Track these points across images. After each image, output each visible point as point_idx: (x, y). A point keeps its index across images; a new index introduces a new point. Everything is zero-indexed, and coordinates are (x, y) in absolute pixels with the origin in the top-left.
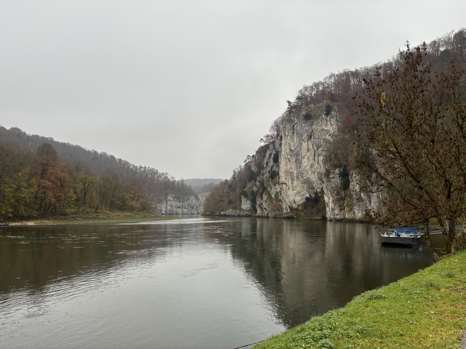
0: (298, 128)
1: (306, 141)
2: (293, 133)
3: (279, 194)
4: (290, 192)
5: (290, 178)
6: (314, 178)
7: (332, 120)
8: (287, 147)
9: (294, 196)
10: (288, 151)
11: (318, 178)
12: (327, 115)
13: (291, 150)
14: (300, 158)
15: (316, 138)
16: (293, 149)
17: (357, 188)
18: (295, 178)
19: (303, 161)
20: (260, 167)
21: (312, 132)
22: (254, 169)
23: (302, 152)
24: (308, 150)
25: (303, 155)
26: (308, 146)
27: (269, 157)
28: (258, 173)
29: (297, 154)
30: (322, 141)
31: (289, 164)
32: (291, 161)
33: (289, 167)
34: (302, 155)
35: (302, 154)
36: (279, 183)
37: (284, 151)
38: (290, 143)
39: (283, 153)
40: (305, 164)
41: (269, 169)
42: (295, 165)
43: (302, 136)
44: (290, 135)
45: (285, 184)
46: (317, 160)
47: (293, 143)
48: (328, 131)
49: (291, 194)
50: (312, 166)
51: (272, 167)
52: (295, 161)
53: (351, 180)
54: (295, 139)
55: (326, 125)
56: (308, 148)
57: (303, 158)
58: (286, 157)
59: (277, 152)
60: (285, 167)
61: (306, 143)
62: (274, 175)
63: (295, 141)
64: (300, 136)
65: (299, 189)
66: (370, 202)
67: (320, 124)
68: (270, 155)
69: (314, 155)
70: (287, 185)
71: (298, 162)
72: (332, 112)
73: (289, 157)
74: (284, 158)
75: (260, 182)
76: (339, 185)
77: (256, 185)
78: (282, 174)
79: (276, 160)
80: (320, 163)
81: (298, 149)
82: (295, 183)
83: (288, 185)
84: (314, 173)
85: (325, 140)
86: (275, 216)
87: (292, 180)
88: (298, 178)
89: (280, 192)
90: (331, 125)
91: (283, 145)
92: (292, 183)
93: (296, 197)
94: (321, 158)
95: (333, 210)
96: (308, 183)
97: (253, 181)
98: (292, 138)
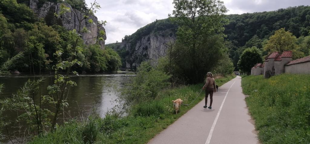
0: (159, 39)
2: (157, 41)
5: (155, 57)
10: (155, 47)
16: (157, 47)
40: (161, 53)
41: (140, 52)
43: (161, 42)
50: (164, 54)
51: (143, 51)
59: (147, 46)
61: (162, 46)
62: (145, 55)
63: (158, 44)
75: (134, 56)
98: (157, 42)
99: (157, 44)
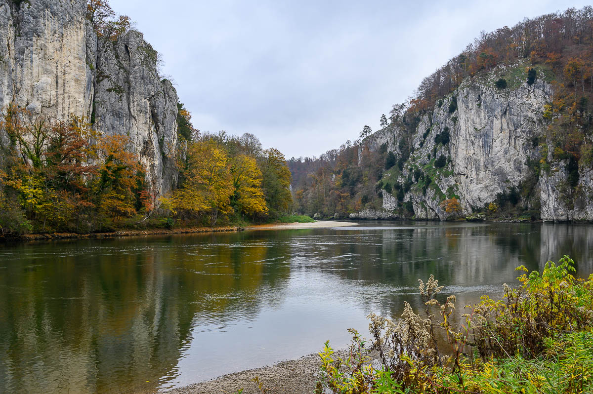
0: (487, 98)
1: (499, 117)
2: (479, 105)
3: (455, 189)
4: (473, 187)
5: (474, 167)
6: (508, 167)
7: (537, 90)
8: (469, 124)
9: (478, 191)
10: (471, 130)
11: (516, 168)
12: (530, 83)
13: (475, 129)
14: (489, 140)
15: (513, 115)
16: (479, 128)
18: (482, 167)
19: (494, 145)
21: (508, 105)
23: (492, 133)
24: (502, 130)
25: (495, 136)
26: (502, 125)
29: (487, 135)
30: (522, 118)
31: (472, 148)
32: (476, 144)
33: (472, 152)
34: (493, 137)
35: (493, 135)
36: (452, 173)
37: (465, 129)
38: (474, 119)
39: (463, 132)
40: (496, 149)
42: (482, 150)
43: (493, 110)
44: (475, 108)
45: (464, 175)
46: (513, 144)
47: (478, 120)
48: (530, 106)
49: (475, 188)
50: (506, 152)
51: (435, 151)
52: (483, 145)
53: (581, 175)
54: (483, 114)
55: (529, 97)
56: (502, 127)
57: (494, 140)
58: (468, 138)
59: (447, 129)
60: (465, 152)
61: (499, 121)
62: (442, 162)
63: (482, 117)
64: (491, 110)
65: (487, 182)
67: (520, 96)
68: (427, 132)
69: (510, 137)
70: (467, 177)
71: (487, 146)
72: (538, 80)
73: (473, 138)
74: (463, 140)
76: (564, 180)
77: (402, 175)
78: (459, 162)
79: (444, 139)
80: (518, 148)
81: (487, 128)
82: (482, 174)
83: (469, 176)
84: (509, 161)
85: (526, 117)
86: (448, 219)
87: (478, 170)
89: (456, 185)
90: (536, 98)
91: (459, 120)
92: (477, 174)
93: (482, 193)
94: (520, 142)
95: (555, 209)
96: (501, 174)
97: (395, 168)
98: (478, 112)
99: (479, 116)
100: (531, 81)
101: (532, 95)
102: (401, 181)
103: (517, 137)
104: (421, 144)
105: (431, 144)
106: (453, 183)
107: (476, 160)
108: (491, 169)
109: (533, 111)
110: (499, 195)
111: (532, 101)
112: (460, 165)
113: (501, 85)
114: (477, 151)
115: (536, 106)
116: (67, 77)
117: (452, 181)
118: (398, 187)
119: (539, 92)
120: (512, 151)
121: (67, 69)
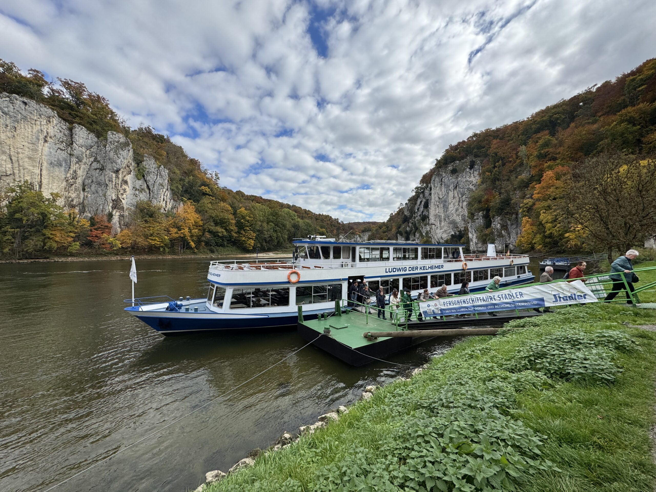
0: (446, 180)
1: (452, 190)
2: (441, 184)
3: (429, 233)
4: (438, 231)
6: (458, 219)
7: (475, 172)
8: (436, 196)
9: (441, 234)
10: (437, 199)
11: (462, 219)
12: (471, 169)
13: (439, 198)
14: (446, 204)
15: (460, 188)
16: (441, 197)
17: (499, 226)
18: (443, 220)
19: (449, 206)
20: (412, 211)
21: (458, 183)
22: (407, 213)
23: (448, 199)
24: (454, 197)
25: (450, 201)
26: (454, 195)
27: (420, 205)
28: (411, 217)
29: (445, 201)
30: (466, 190)
32: (439, 207)
33: (437, 211)
34: (448, 202)
36: (428, 224)
37: (433, 199)
38: (439, 192)
39: (433, 201)
40: (451, 209)
41: (419, 213)
42: (443, 210)
43: (449, 186)
44: (439, 186)
46: (461, 205)
47: (441, 193)
48: (471, 182)
50: (457, 210)
51: (423, 212)
52: (443, 207)
53: (492, 220)
54: (443, 189)
55: (470, 177)
57: (449, 204)
58: (435, 204)
59: (427, 200)
62: (425, 218)
63: (443, 191)
64: (447, 186)
65: (445, 228)
66: (510, 237)
67: (465, 177)
68: (421, 202)
69: (459, 201)
70: (435, 226)
71: (446, 208)
72: (476, 166)
73: (438, 203)
74: (433, 205)
75: (412, 223)
76: (482, 224)
77: (409, 226)
78: (432, 218)
79: (426, 206)
80: (464, 207)
81: (445, 197)
82: (443, 224)
84: (458, 215)
85: (469, 189)
87: (440, 221)
88: (445, 220)
89: (430, 231)
90: (474, 177)
91: (432, 194)
92: (440, 224)
93: (443, 235)
94: (465, 203)
95: (476, 244)
96: (454, 224)
97: (406, 223)
98: (441, 189)
100: (472, 167)
101: (472, 175)
102: (408, 229)
103: (463, 201)
104: (418, 210)
105: (422, 209)
106: (429, 229)
107: (439, 216)
108: (447, 220)
109: (473, 185)
110: (452, 235)
111: (472, 179)
112: (432, 219)
113: (454, 172)
114: (440, 211)
115: (475, 182)
116: (21, 156)
117: (428, 228)
118: (406, 232)
119: (476, 173)
120: (460, 210)
121: (19, 150)
